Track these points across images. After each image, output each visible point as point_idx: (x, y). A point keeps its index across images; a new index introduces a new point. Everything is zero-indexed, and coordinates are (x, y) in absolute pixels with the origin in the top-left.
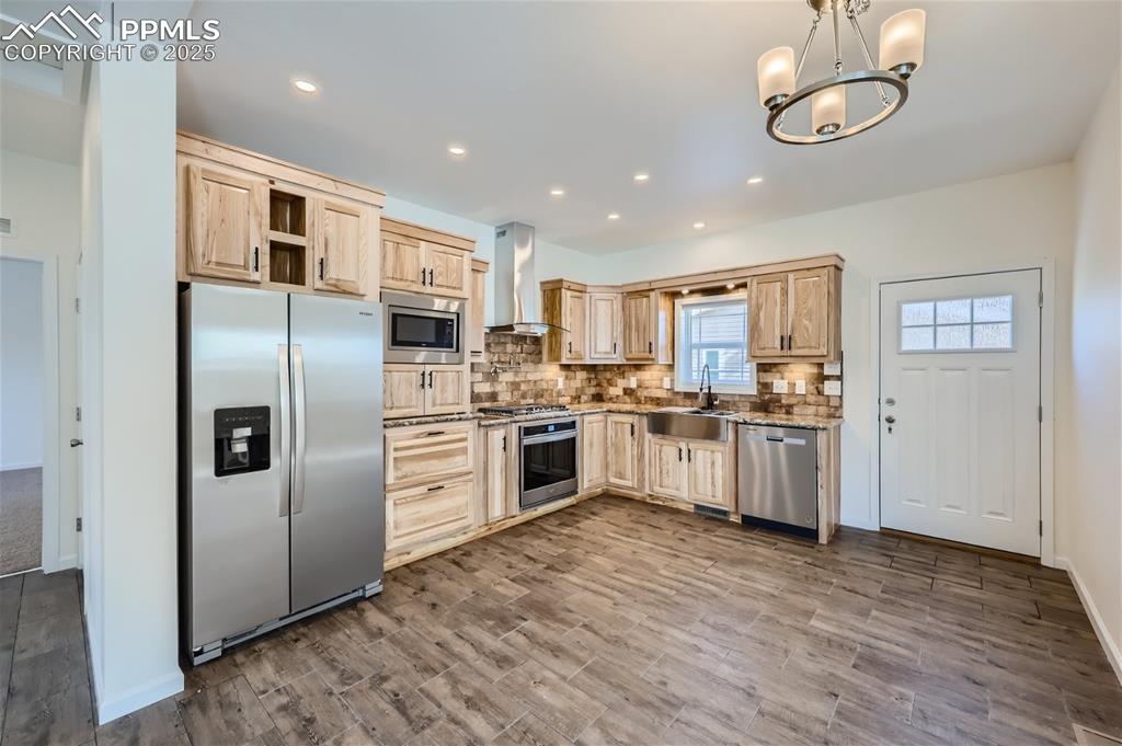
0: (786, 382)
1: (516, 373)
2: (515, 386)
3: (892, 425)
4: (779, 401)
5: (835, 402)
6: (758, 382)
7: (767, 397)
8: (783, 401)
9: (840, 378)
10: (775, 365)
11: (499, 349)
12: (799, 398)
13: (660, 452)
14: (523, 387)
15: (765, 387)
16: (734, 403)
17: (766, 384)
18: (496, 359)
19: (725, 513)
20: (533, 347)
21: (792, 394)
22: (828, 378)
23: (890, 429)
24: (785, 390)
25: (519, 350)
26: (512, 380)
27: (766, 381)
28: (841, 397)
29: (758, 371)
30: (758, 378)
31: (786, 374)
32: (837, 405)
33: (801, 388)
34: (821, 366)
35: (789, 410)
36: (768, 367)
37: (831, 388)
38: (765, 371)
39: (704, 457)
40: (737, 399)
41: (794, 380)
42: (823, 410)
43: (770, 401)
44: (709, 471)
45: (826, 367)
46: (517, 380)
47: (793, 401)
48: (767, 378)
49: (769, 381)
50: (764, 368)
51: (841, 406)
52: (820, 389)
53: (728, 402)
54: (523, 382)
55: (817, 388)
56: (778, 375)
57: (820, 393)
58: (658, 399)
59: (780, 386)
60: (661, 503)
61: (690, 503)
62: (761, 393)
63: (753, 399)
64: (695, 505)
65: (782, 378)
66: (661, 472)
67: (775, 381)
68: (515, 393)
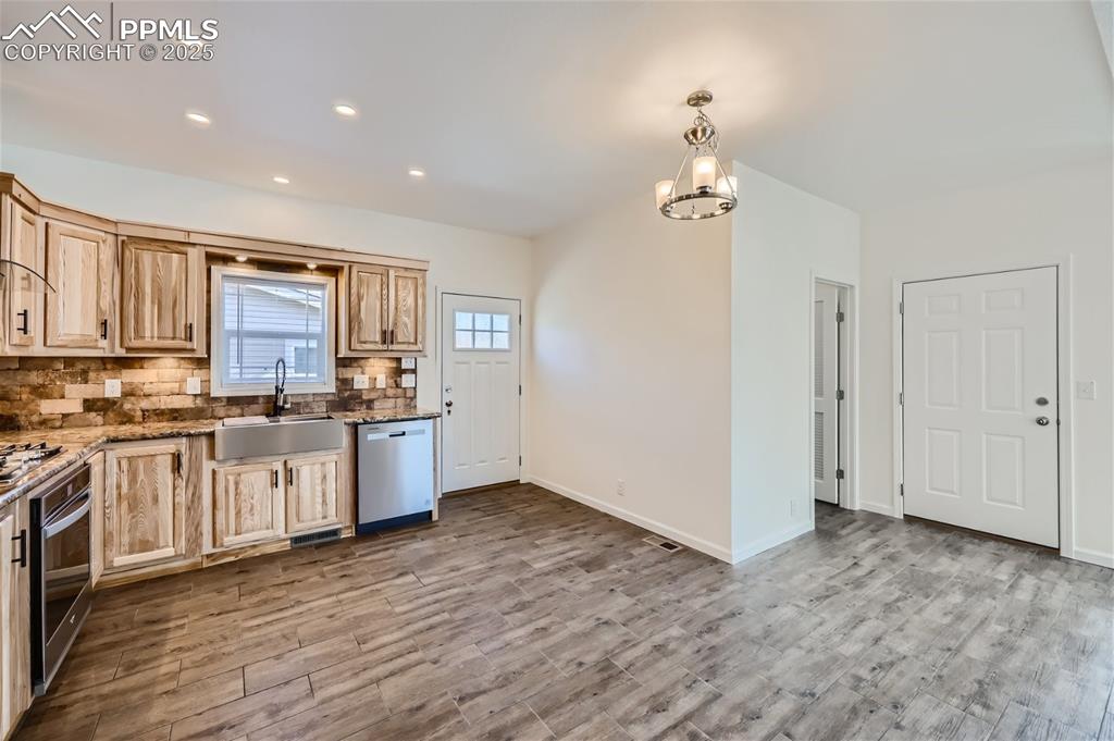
0: (367, 376)
3: (451, 408)
4: (360, 397)
5: (410, 394)
6: (337, 379)
7: (347, 394)
8: (364, 397)
9: (414, 371)
10: (356, 359)
12: (379, 393)
13: (237, 484)
15: (344, 383)
16: (307, 405)
17: (346, 379)
19: (335, 532)
21: (374, 389)
22: (405, 371)
23: (449, 412)
24: (366, 386)
27: (345, 376)
28: (415, 388)
29: (337, 366)
30: (337, 374)
31: (367, 369)
32: (412, 395)
33: (382, 382)
34: (399, 360)
35: (369, 404)
36: (348, 362)
37: (407, 381)
38: (345, 366)
39: (312, 471)
40: (310, 399)
41: (372, 375)
42: (400, 401)
43: (351, 397)
44: (319, 488)
45: (403, 361)
47: (373, 395)
48: (347, 373)
49: (349, 376)
50: (343, 363)
51: (415, 397)
52: (398, 382)
53: (298, 404)
55: (396, 381)
56: (359, 370)
57: (398, 386)
58: (176, 410)
59: (361, 381)
60: (232, 559)
61: (284, 540)
62: (339, 390)
63: (330, 398)
64: (291, 539)
65: (363, 373)
66: (238, 513)
67: (356, 377)
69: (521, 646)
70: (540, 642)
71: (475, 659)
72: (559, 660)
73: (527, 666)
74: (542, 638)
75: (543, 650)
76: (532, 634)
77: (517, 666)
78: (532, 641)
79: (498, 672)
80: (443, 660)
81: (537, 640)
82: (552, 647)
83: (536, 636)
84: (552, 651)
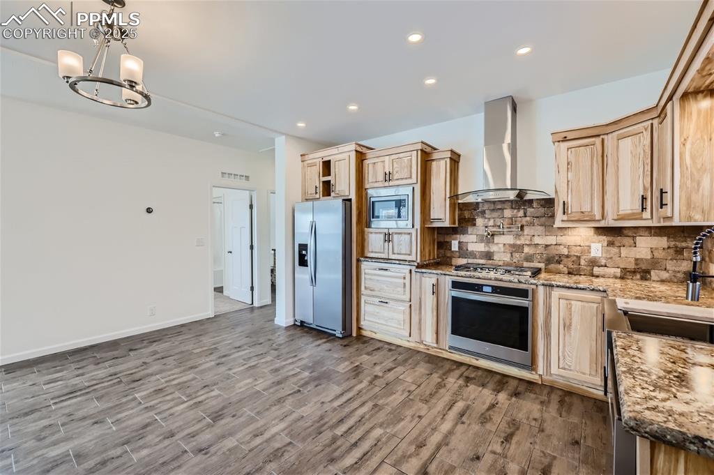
1: (518, 236)
2: (517, 248)
11: (496, 214)
14: (526, 250)
18: (491, 223)
20: (542, 210)
25: (521, 213)
26: (512, 243)
46: (518, 242)
54: (528, 245)
68: (517, 255)
69: (274, 419)
70: (259, 426)
71: (301, 407)
72: (248, 416)
73: (267, 409)
74: (258, 428)
75: (258, 420)
76: (266, 430)
77: (274, 409)
78: (265, 425)
79: (284, 404)
80: (319, 405)
81: (262, 426)
82: (251, 423)
83: (262, 429)
84: (252, 420)
